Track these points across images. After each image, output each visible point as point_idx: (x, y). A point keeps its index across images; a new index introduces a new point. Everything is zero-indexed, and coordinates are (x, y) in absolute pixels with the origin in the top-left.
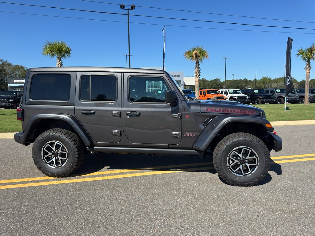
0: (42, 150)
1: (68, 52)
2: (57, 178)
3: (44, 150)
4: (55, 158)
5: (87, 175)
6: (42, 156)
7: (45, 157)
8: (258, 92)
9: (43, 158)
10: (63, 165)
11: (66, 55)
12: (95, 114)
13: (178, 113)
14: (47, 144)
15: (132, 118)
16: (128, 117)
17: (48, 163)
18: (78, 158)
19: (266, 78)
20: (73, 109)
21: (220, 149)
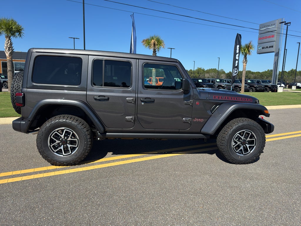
0: (49, 138)
1: (19, 31)
2: (65, 167)
3: (51, 138)
4: (64, 146)
5: (96, 162)
6: (49, 145)
7: (51, 146)
8: (202, 81)
9: (50, 146)
10: (72, 153)
11: (17, 34)
12: (109, 99)
13: (189, 100)
14: (55, 131)
15: (147, 104)
16: (143, 103)
17: (55, 151)
18: (90, 145)
19: (200, 69)
20: (85, 95)
21: (227, 132)
